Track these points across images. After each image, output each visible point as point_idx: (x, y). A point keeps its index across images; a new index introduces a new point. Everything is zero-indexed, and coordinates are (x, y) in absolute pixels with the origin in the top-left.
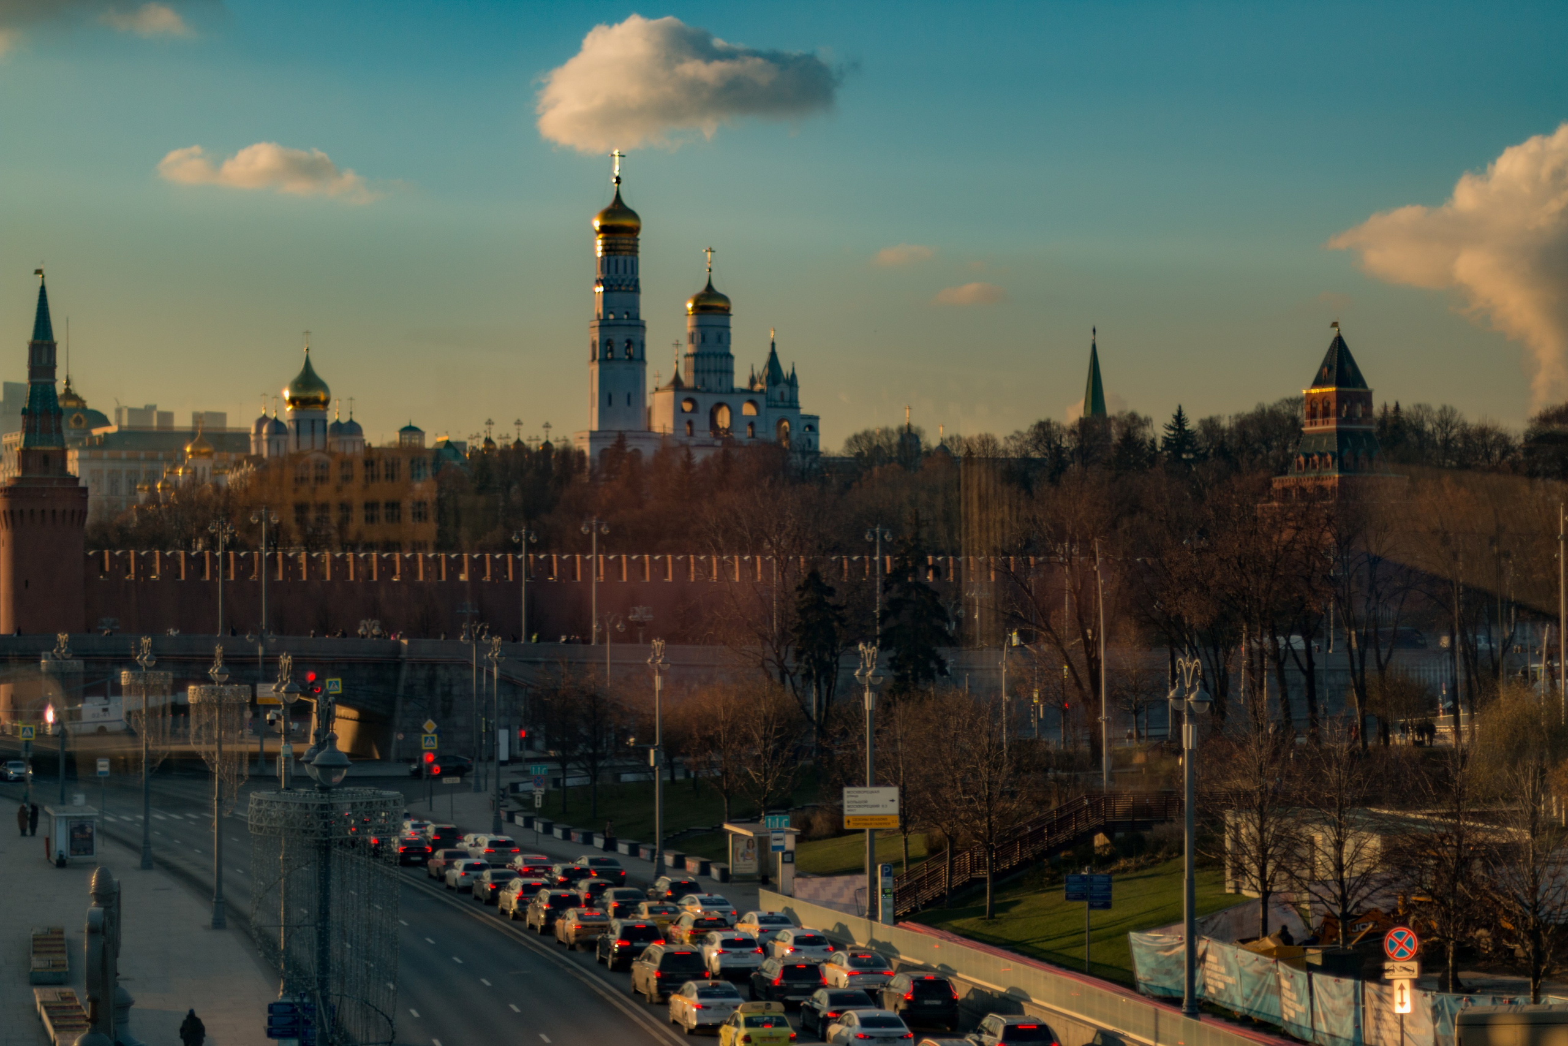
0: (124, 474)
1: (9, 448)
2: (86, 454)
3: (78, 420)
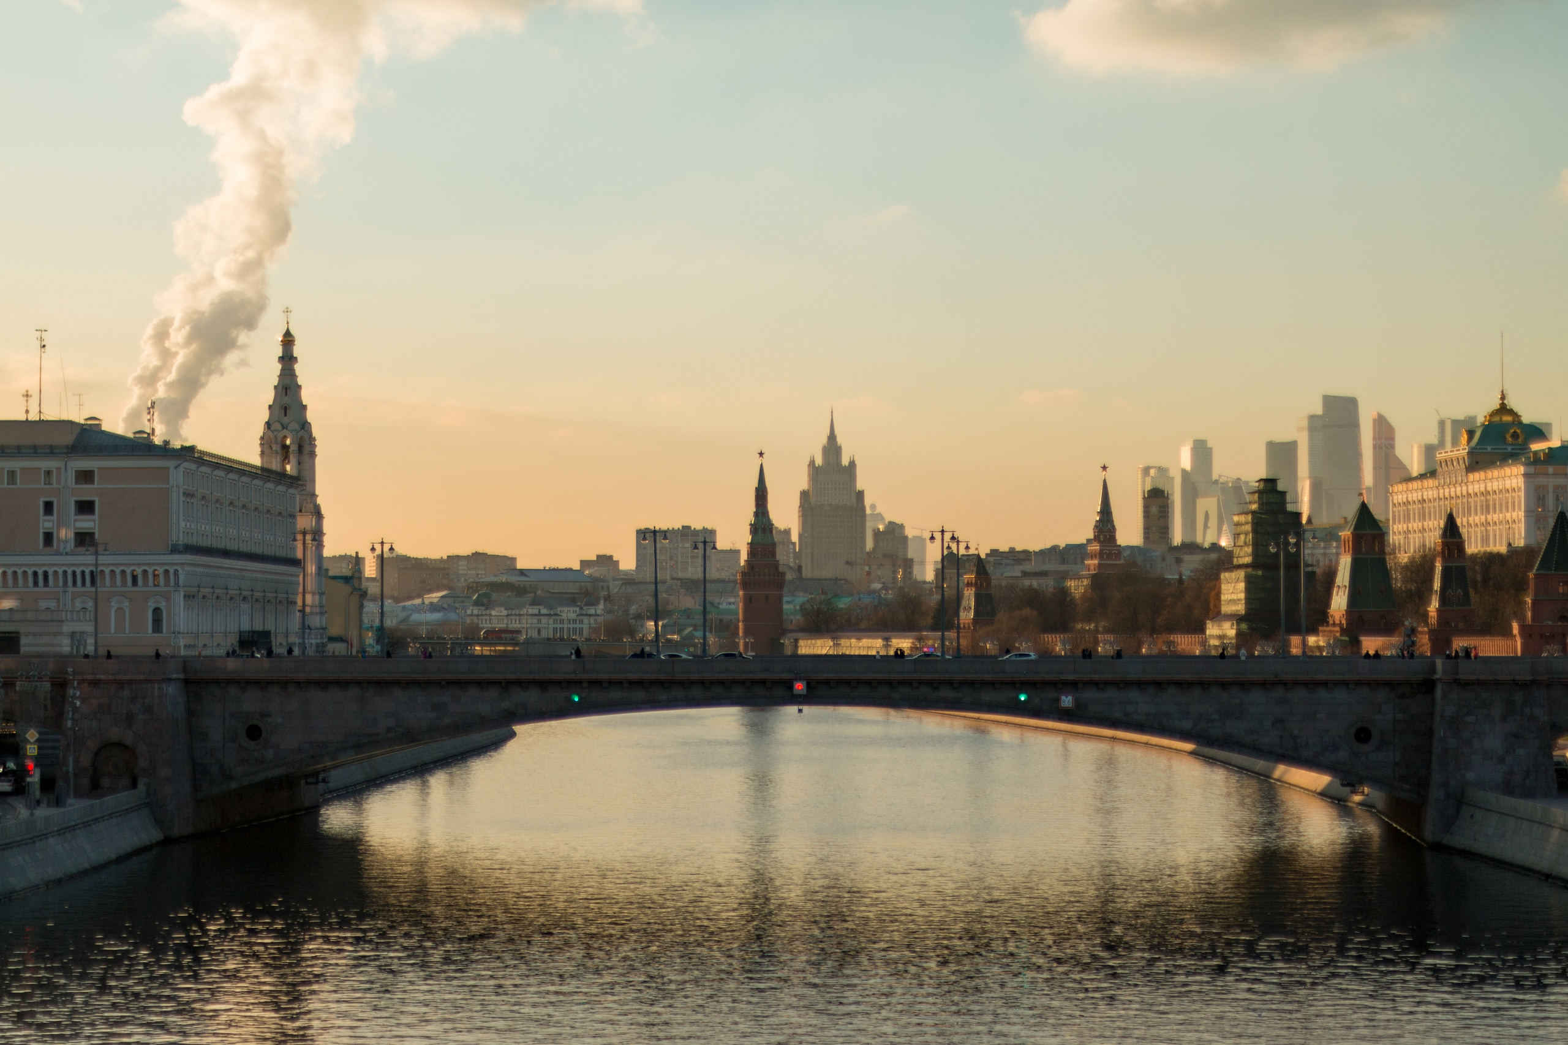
0: (1551, 489)
1: (1443, 464)
2: (1532, 470)
3: (1515, 436)
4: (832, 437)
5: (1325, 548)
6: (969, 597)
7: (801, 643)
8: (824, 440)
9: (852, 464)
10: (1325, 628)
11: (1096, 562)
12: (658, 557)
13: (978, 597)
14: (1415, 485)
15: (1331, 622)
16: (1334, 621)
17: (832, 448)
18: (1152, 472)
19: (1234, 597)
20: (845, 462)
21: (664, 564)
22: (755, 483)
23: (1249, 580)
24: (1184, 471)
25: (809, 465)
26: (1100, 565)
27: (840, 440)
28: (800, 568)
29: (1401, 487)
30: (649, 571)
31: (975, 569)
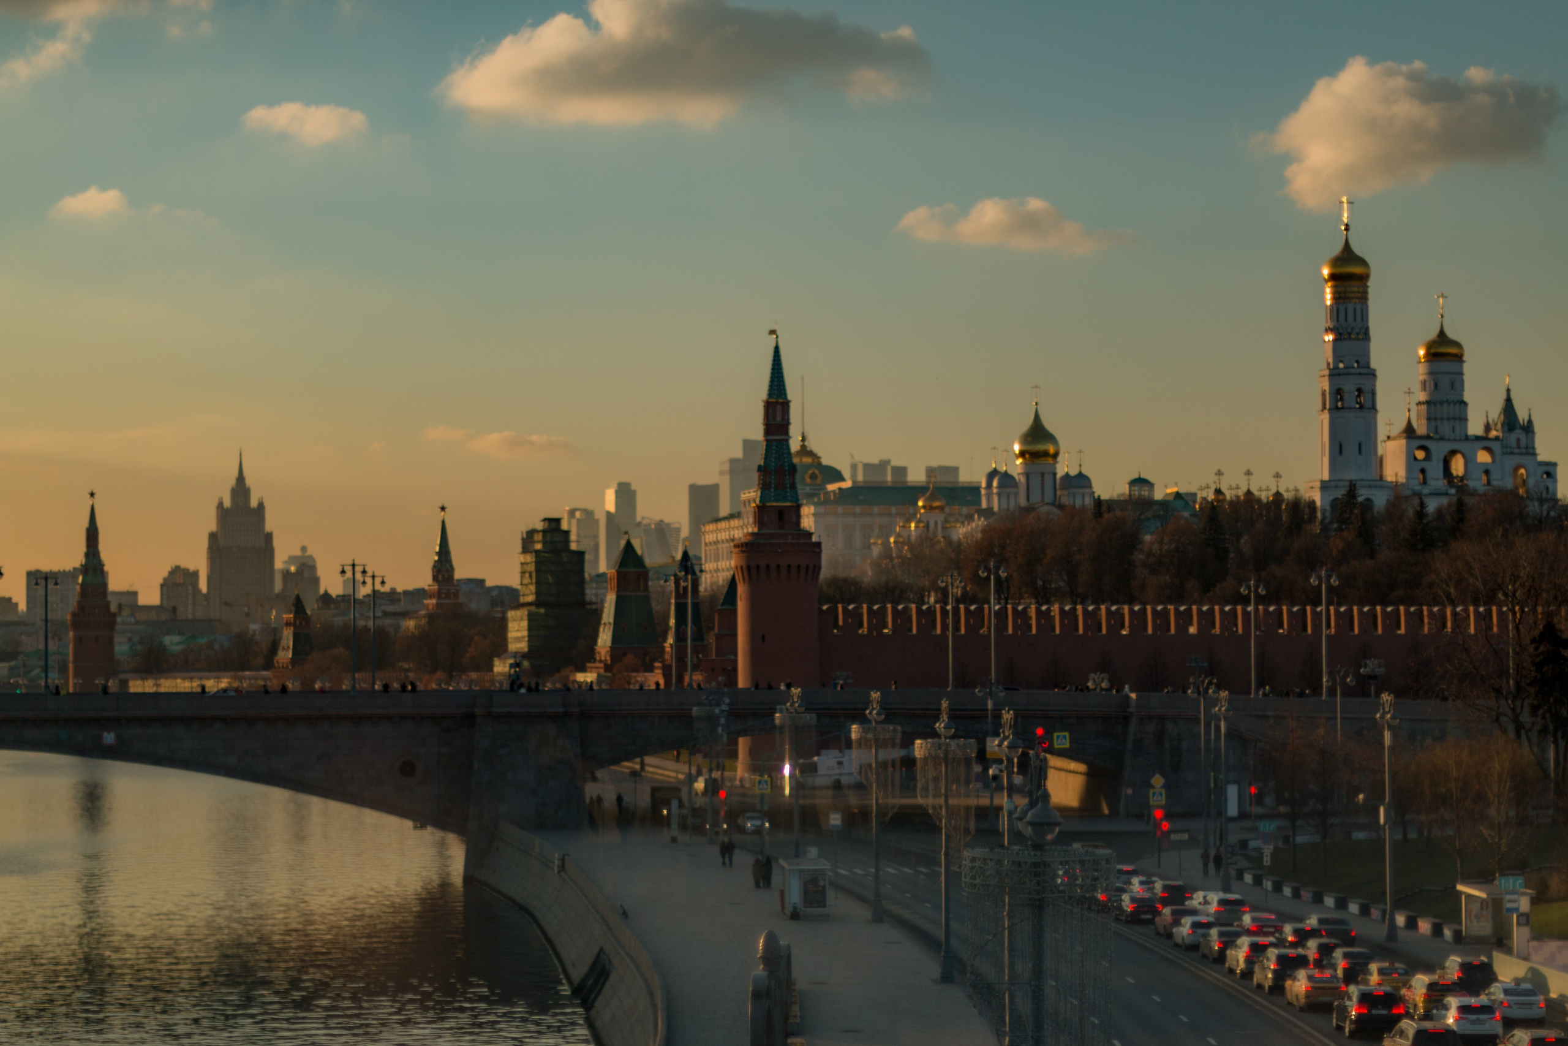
0: (858, 529)
1: (747, 504)
2: (821, 509)
3: (813, 477)
4: (241, 479)
5: (596, 588)
6: (287, 637)
7: (131, 684)
8: (232, 482)
9: (261, 506)
10: (593, 665)
11: (434, 601)
12: (49, 599)
13: (296, 637)
14: (723, 525)
15: (598, 658)
16: (600, 657)
17: (241, 489)
18: (578, 514)
19: (519, 634)
20: (254, 503)
21: (55, 606)
22: (85, 523)
23: (531, 618)
24: (608, 513)
25: (218, 507)
26: (438, 604)
27: (249, 481)
28: (174, 609)
29: (711, 527)
30: (40, 612)
31: (293, 609)
